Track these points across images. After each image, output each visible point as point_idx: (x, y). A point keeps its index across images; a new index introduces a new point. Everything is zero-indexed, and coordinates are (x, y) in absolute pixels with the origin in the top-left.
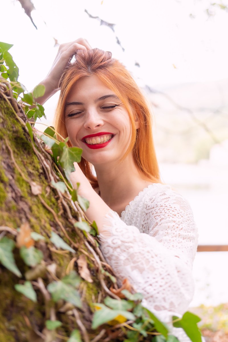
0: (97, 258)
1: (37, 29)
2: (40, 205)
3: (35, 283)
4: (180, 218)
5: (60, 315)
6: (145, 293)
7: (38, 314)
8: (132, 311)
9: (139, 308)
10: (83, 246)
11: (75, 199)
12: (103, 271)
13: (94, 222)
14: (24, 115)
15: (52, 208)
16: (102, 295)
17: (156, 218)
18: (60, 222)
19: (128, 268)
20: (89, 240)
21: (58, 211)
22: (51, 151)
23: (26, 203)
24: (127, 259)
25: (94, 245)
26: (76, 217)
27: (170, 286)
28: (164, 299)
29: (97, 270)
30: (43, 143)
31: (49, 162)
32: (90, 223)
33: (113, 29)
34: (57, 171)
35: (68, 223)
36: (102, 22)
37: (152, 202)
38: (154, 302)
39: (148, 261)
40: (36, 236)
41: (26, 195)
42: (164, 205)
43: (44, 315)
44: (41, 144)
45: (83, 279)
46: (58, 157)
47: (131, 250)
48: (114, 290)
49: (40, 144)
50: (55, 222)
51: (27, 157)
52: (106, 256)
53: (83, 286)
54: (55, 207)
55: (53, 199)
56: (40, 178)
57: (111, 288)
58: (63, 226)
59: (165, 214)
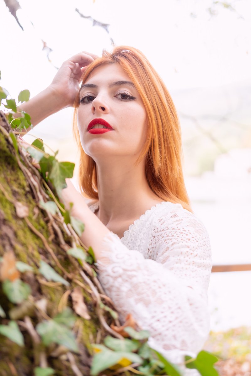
0: (94, 291)
1: (23, 30)
2: (27, 230)
3: (22, 323)
4: (195, 243)
5: (52, 361)
6: (152, 330)
7: (25, 360)
8: (137, 352)
9: (145, 348)
10: (78, 277)
11: (68, 221)
12: (102, 306)
13: (91, 248)
14: (7, 124)
15: (42, 233)
16: (101, 335)
17: (166, 243)
18: (50, 248)
19: (132, 301)
20: (85, 269)
21: (48, 236)
22: (38, 166)
23: (11, 228)
24: (130, 290)
25: (91, 274)
26: (69, 242)
27: (181, 322)
28: (175, 337)
29: (95, 305)
30: (30, 157)
31: (37, 178)
32: (85, 249)
33: (107, 30)
34: (46, 189)
35: (60, 250)
36: (95, 22)
37: (161, 224)
38: (163, 340)
39: (154, 293)
40: (23, 267)
41: (10, 217)
42: (176, 228)
43: (32, 360)
44: (28, 158)
45: (79, 316)
46: (47, 173)
47: (135, 280)
48: (116, 328)
49: (26, 158)
50: (44, 248)
51: (11, 173)
52: (105, 287)
53: (79, 323)
54: (44, 231)
55: (42, 222)
56: (27, 197)
57: (112, 326)
58: (55, 254)
59: (177, 238)
